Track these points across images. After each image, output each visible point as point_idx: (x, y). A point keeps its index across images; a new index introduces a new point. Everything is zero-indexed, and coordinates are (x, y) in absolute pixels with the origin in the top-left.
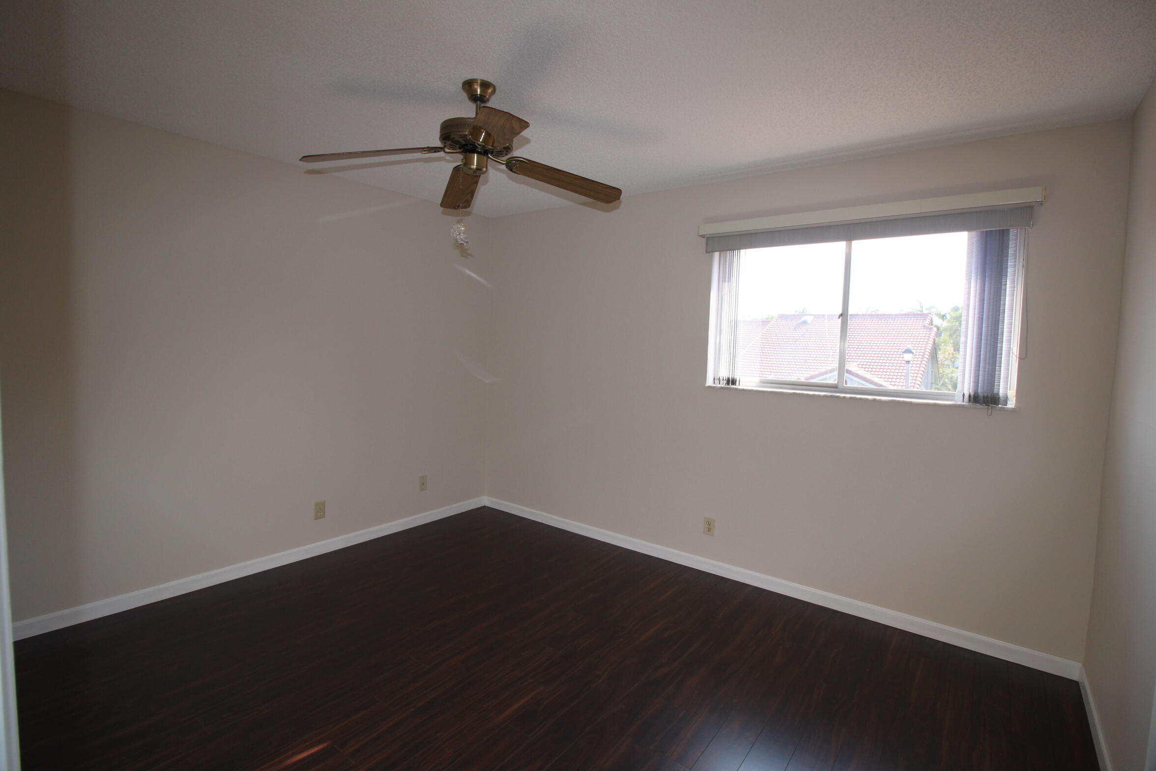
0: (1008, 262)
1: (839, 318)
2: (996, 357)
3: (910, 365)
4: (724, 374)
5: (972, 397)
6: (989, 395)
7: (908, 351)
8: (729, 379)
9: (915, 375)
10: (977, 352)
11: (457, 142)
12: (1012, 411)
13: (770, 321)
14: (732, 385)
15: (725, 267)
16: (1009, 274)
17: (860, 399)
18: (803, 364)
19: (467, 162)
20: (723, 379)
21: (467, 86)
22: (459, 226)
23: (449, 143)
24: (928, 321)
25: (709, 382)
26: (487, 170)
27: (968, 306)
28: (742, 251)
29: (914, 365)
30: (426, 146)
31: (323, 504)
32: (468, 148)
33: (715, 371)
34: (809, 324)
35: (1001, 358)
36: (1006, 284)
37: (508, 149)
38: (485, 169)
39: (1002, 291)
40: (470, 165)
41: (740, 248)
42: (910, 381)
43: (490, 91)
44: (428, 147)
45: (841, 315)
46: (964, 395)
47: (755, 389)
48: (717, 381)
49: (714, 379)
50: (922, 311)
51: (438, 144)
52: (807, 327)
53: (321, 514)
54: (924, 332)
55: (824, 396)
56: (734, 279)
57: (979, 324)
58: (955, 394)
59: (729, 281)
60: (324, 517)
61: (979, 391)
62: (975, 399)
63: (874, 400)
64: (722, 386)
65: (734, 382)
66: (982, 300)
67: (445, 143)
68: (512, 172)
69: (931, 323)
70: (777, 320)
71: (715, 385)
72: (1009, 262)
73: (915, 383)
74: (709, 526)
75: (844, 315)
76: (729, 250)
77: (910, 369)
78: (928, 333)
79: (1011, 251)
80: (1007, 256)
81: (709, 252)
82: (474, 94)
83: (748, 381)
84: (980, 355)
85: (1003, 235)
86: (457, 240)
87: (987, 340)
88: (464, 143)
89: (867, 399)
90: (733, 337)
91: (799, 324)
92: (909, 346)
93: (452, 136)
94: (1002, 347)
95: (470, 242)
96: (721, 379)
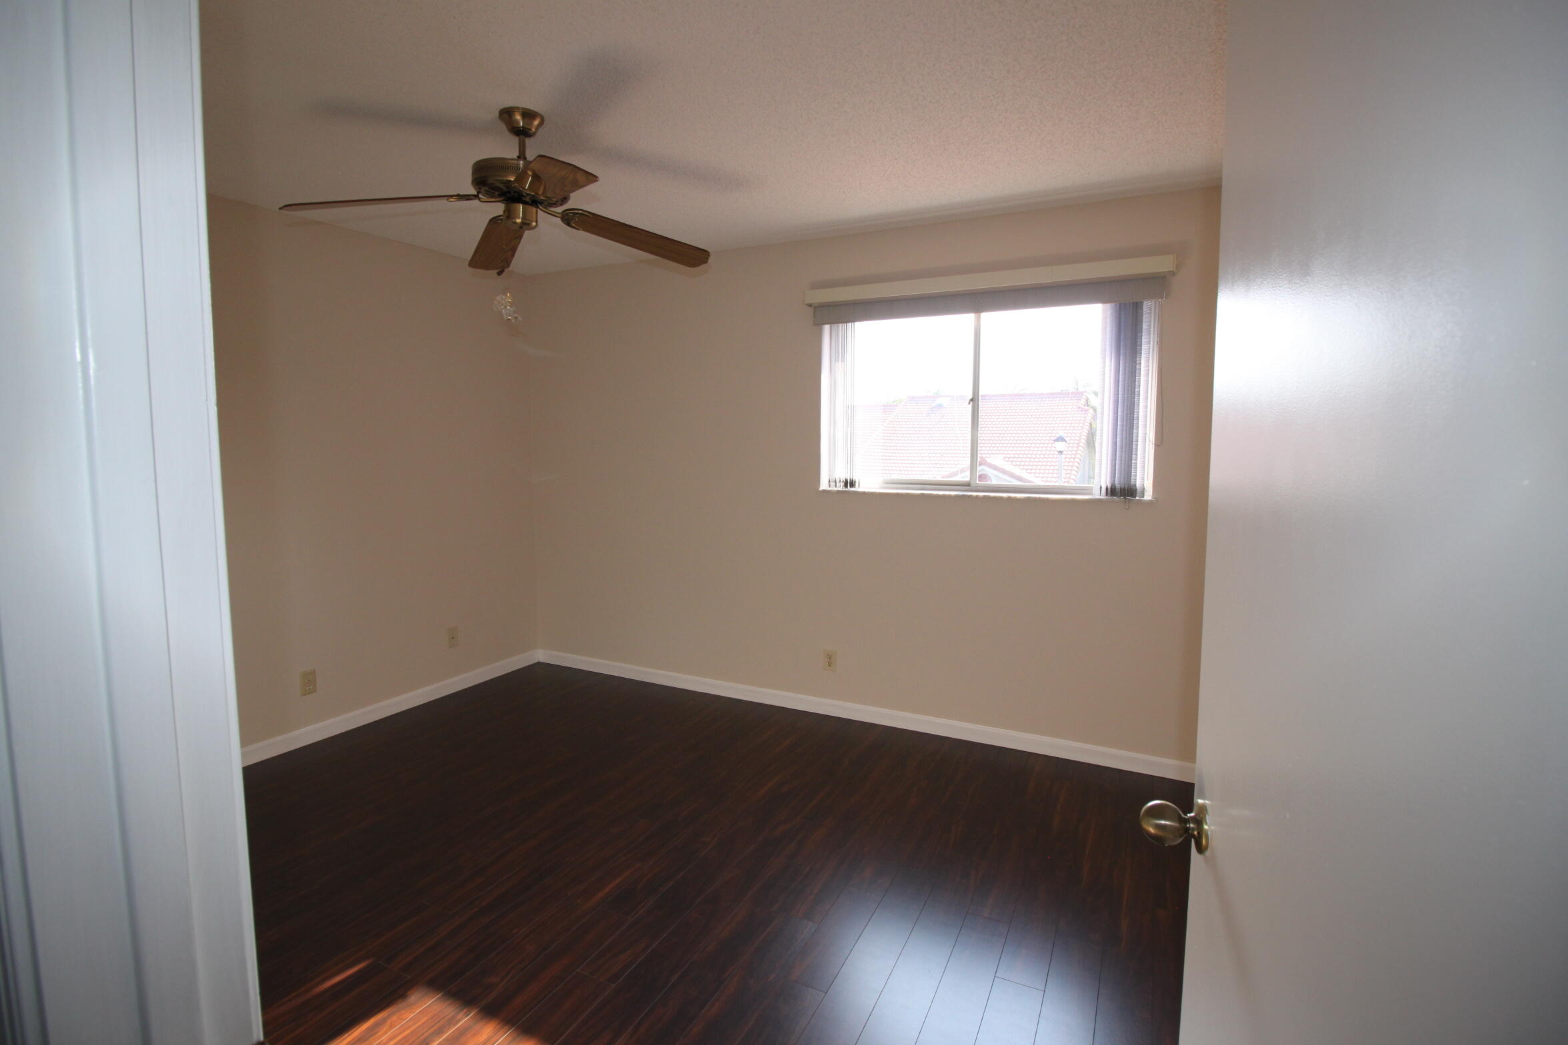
0: (1141, 339)
1: (969, 404)
2: (1132, 444)
3: (1063, 456)
4: (842, 474)
5: (1109, 490)
6: (1126, 487)
7: (1061, 439)
8: (846, 481)
9: (1070, 468)
10: (1113, 439)
11: (497, 189)
12: (1150, 503)
13: (897, 406)
14: (850, 487)
15: (838, 344)
16: (1143, 352)
17: (994, 498)
18: (939, 459)
19: (509, 214)
20: (840, 481)
21: (506, 115)
22: (504, 297)
23: (483, 189)
24: (1083, 401)
25: (824, 485)
26: (537, 225)
27: (1103, 387)
28: (857, 324)
29: (1068, 456)
30: (455, 194)
31: (313, 673)
32: (511, 196)
33: (829, 471)
34: (945, 408)
35: (1137, 445)
36: (1140, 363)
37: (565, 200)
38: (534, 224)
39: (1137, 371)
40: (515, 218)
41: (853, 321)
42: (1064, 476)
43: (536, 123)
44: (458, 195)
45: (972, 400)
46: (1101, 487)
47: (878, 491)
48: (833, 484)
49: (829, 481)
50: (1077, 389)
51: (472, 191)
52: (942, 412)
53: (311, 687)
54: (1079, 415)
55: (956, 496)
56: (848, 357)
57: (1114, 408)
58: (1093, 487)
59: (843, 361)
60: (315, 691)
61: (1116, 482)
62: (1112, 491)
63: (1009, 498)
64: (839, 489)
65: (852, 484)
66: (1117, 381)
67: (480, 188)
68: (570, 226)
69: (1087, 403)
70: (906, 403)
71: (830, 489)
72: (1143, 338)
73: (1069, 478)
74: (830, 659)
75: (974, 400)
76: (842, 323)
77: (1063, 460)
78: (1083, 415)
79: (1145, 326)
80: (1142, 332)
81: (818, 325)
82: (515, 126)
83: (868, 483)
84: (1116, 443)
85: (1137, 307)
86: (501, 315)
87: (1122, 426)
88: (505, 189)
89: (1001, 498)
90: (849, 429)
91: (933, 408)
92: (1061, 433)
93: (490, 181)
94: (1138, 433)
95: (519, 318)
96: (838, 481)
